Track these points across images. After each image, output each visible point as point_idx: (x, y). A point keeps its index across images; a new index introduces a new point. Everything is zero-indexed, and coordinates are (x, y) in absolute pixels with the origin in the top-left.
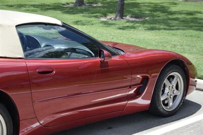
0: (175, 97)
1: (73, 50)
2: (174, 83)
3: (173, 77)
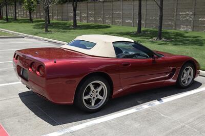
0: (189, 79)
1: (139, 55)
2: (188, 72)
3: (188, 69)
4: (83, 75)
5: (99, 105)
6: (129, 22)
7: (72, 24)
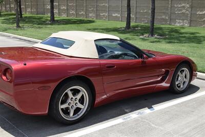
0: (184, 82)
1: (126, 54)
2: (184, 74)
3: (183, 71)
4: (59, 80)
5: (78, 115)
6: (116, 16)
7: (49, 19)
